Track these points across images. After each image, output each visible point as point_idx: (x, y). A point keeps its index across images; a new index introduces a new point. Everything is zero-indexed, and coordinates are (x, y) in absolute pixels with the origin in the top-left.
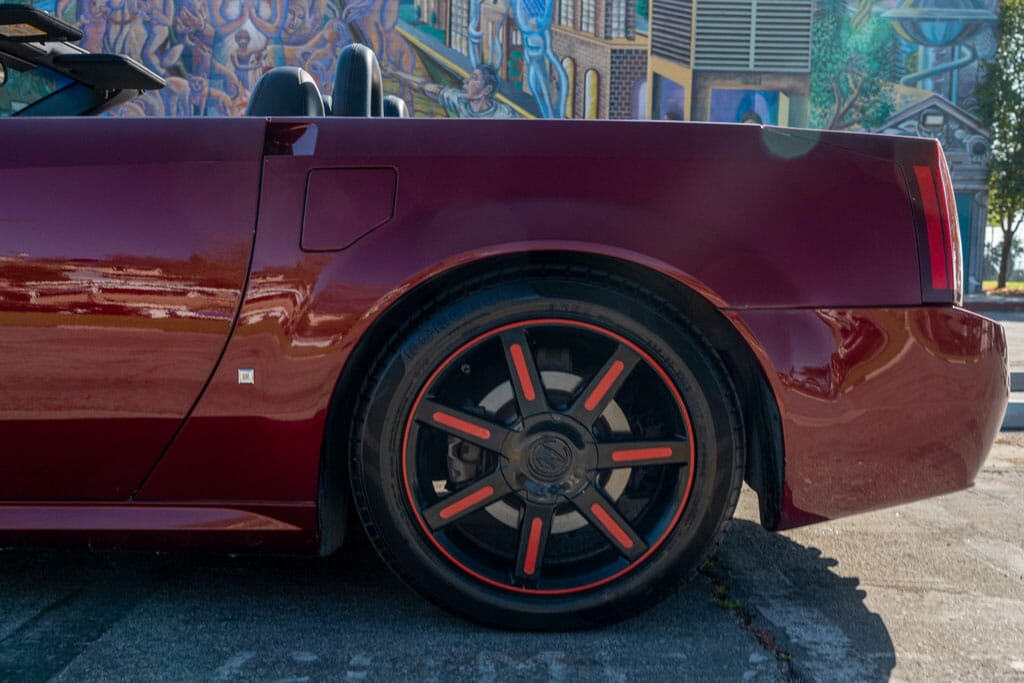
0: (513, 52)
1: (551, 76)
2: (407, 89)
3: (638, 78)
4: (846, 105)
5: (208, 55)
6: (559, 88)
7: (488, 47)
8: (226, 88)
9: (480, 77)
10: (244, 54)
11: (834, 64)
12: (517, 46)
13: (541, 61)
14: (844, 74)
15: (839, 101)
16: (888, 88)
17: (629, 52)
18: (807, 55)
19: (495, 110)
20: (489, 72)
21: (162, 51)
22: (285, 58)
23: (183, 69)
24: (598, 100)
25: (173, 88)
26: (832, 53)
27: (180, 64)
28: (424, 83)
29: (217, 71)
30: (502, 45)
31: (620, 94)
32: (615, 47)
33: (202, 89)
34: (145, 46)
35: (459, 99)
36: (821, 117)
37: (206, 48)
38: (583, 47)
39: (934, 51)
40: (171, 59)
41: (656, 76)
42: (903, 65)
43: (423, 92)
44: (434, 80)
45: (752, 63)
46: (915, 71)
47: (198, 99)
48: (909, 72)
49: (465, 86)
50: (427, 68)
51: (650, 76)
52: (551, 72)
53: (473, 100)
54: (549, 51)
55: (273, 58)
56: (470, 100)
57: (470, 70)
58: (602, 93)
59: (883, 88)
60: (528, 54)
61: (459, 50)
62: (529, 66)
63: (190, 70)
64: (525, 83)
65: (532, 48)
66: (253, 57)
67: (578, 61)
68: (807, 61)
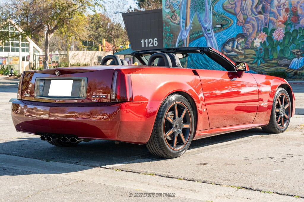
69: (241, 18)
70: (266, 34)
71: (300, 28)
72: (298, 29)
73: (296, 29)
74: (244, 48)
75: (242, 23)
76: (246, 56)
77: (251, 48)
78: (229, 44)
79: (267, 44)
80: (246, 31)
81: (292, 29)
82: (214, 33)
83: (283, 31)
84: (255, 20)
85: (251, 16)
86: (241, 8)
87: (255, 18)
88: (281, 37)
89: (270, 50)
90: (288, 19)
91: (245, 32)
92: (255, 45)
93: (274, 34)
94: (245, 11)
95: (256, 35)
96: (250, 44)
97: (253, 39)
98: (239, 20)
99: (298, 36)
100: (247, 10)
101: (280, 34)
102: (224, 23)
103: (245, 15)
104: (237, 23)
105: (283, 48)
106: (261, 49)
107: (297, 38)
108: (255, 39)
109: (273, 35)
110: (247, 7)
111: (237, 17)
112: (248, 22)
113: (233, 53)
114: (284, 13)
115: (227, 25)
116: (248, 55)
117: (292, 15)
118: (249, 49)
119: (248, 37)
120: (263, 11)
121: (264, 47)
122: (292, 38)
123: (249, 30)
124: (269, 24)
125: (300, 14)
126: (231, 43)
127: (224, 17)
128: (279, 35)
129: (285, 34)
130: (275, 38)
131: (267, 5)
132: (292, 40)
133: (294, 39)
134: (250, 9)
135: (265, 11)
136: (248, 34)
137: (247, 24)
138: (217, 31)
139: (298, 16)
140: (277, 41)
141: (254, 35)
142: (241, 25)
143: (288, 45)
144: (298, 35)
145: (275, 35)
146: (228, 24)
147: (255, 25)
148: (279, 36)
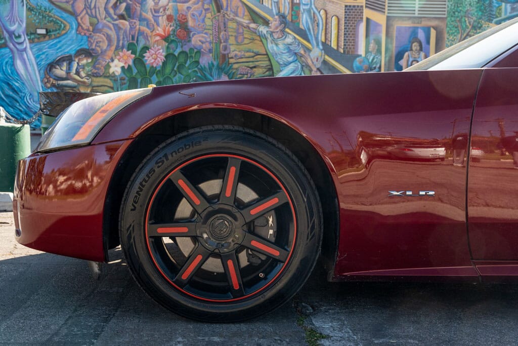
0: (294, 6)
1: (313, 19)
2: (240, 26)
3: (359, 21)
4: (465, 35)
5: (138, 9)
6: (318, 25)
7: (282, 4)
8: (148, 26)
9: (278, 20)
10: (157, 8)
11: (459, 12)
12: (297, 3)
13: (309, 11)
14: (464, 18)
15: (462, 32)
16: (486, 26)
17: (354, 6)
18: (445, 8)
19: (285, 38)
20: (283, 17)
21: (115, 6)
22: (178, 10)
23: (126, 16)
24: (338, 32)
25: (121, 26)
26: (458, 7)
27: (124, 13)
28: (249, 23)
29: (143, 17)
30: (289, 4)
31: (349, 29)
32: (347, 4)
33: (135, 27)
34: (107, 4)
35: (267, 31)
36: (452, 41)
37: (138, 5)
38: (331, 4)
39: (510, 6)
40: (120, 11)
41: (368, 20)
42: (494, 13)
43: (249, 27)
44: (254, 22)
45: (417, 12)
46: (501, 16)
47: (134, 31)
48: (497, 17)
49: (270, 25)
50: (250, 15)
51: (364, 20)
52: (314, 17)
53: (274, 32)
54: (313, 6)
55: (172, 10)
56: (272, 32)
57: (273, 16)
58: (340, 28)
59: (484, 26)
60: (302, 7)
61: (267, 6)
62: (303, 14)
63: (129, 17)
64: (301, 23)
65: (304, 5)
66: (161, 10)
67: (328, 12)
68: (445, 11)
69: (86, 22)
70: (132, 53)
71: (191, 50)
72: (187, 50)
73: (184, 50)
74: (90, 75)
75: (88, 30)
76: (94, 88)
77: (105, 75)
78: (60, 66)
79: (135, 71)
80: (96, 45)
81: (179, 50)
82: (30, 43)
83: (163, 52)
84: (112, 28)
85: (105, 21)
86: (85, 5)
87: (113, 24)
88: (158, 61)
89: (139, 80)
90: (171, 33)
91: (94, 47)
92: (111, 71)
93: (147, 55)
94: (93, 11)
95: (114, 53)
96: (102, 68)
97: (107, 61)
98: (82, 25)
99: (188, 62)
100: (97, 10)
101: (157, 57)
102: (50, 26)
103: (93, 17)
104: (77, 30)
105: (161, 79)
106: (122, 79)
107: (187, 65)
108: (113, 61)
109: (144, 57)
110: (97, 4)
111: (77, 20)
112: (100, 31)
113: (69, 82)
114: (165, 22)
115: (56, 30)
116: (98, 86)
117: (179, 28)
118: (101, 76)
119: (98, 55)
120: (127, 14)
121: (128, 75)
122: (177, 64)
123: (101, 44)
124: (138, 38)
125: (191, 27)
126: (65, 64)
127: (51, 17)
128: (155, 57)
129: (166, 57)
130: (148, 62)
131: (134, 5)
132: (178, 68)
133: (181, 67)
134: (103, 9)
135: (131, 15)
136: (100, 52)
137: (98, 34)
138: (36, 40)
139: (188, 29)
140: (153, 67)
141: (110, 53)
142: (85, 34)
143: (170, 74)
144: (188, 60)
145: (149, 57)
146: (59, 29)
147: (113, 36)
148: (155, 59)
